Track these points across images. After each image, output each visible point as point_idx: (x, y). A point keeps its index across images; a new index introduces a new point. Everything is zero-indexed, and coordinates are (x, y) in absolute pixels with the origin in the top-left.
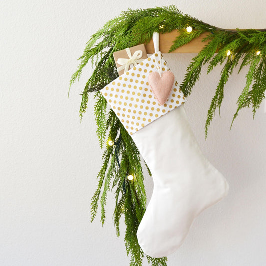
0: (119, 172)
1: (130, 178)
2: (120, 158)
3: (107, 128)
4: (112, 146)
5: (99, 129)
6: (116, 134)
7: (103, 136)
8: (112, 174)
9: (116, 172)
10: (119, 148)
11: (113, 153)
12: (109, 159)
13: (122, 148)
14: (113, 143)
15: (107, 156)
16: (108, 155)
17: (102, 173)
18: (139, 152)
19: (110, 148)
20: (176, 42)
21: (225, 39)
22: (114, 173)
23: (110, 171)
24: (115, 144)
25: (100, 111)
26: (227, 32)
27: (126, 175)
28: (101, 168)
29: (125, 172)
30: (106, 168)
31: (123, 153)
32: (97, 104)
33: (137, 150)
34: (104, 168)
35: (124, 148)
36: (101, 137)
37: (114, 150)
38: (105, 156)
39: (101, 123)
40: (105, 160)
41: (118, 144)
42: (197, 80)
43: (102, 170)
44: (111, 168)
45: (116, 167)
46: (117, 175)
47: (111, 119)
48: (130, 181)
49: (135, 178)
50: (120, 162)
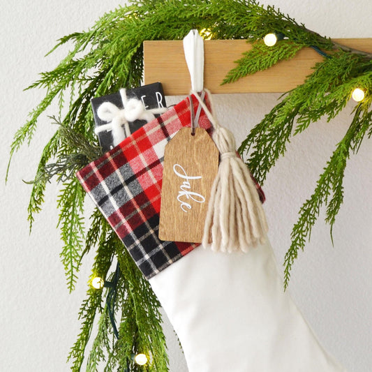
0: (116, 347)
1: (141, 359)
2: (118, 316)
3: (88, 247)
4: (101, 290)
5: (66, 249)
6: (109, 264)
7: (75, 264)
8: (100, 353)
9: (108, 348)
10: (116, 295)
11: (104, 304)
12: (93, 317)
13: (123, 294)
14: (103, 283)
15: (89, 311)
16: (92, 311)
17: (78, 349)
18: (158, 302)
19: (96, 294)
20: (241, 63)
21: (348, 70)
22: (104, 349)
23: (95, 345)
24: (106, 284)
25: (70, 210)
26: (355, 55)
27: (132, 354)
28: (76, 338)
29: (129, 347)
30: (87, 339)
31: (124, 305)
32: (62, 193)
33: (155, 297)
34: (82, 339)
35: (126, 294)
36: (69, 266)
37: (104, 299)
38: (85, 313)
39: (71, 235)
40: (85, 320)
41: (113, 285)
42: (280, 155)
43: (78, 344)
44: (98, 339)
45: (110, 336)
46: (111, 355)
47: (96, 229)
48: (141, 368)
49: (151, 361)
50: (118, 326)
